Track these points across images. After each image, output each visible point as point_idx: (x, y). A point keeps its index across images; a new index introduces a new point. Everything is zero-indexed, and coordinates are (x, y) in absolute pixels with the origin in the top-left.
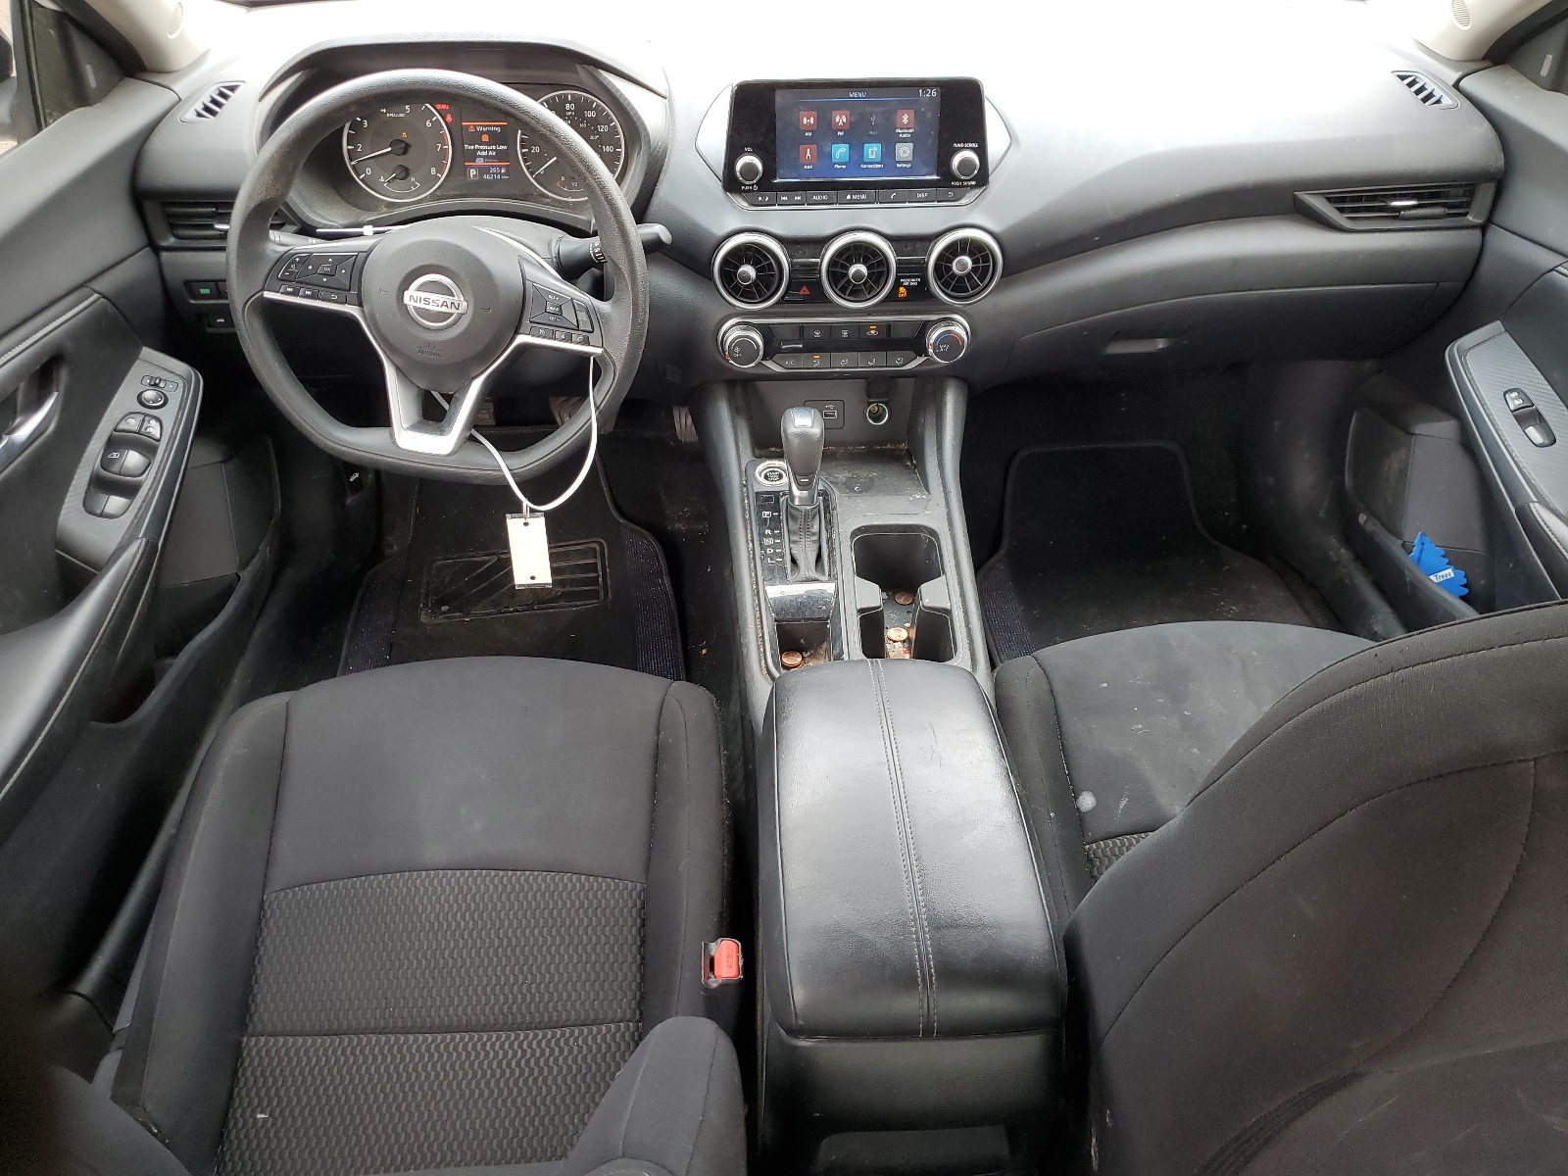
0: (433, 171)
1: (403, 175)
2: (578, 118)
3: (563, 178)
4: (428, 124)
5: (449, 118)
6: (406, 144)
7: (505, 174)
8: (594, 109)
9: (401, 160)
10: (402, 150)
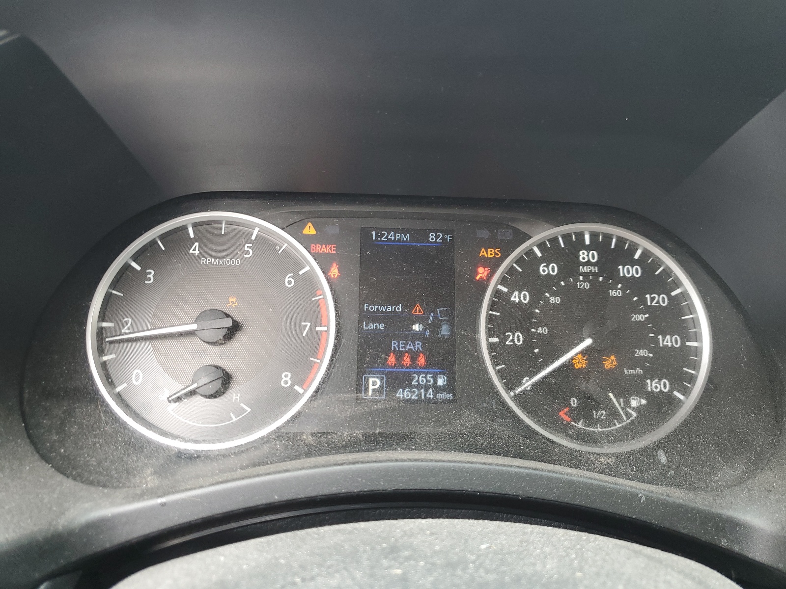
0: (286, 379)
1: (218, 385)
2: (606, 279)
3: (574, 402)
4: (289, 281)
5: (334, 272)
6: (235, 322)
7: (443, 389)
8: (639, 262)
9: (216, 356)
10: (220, 335)
